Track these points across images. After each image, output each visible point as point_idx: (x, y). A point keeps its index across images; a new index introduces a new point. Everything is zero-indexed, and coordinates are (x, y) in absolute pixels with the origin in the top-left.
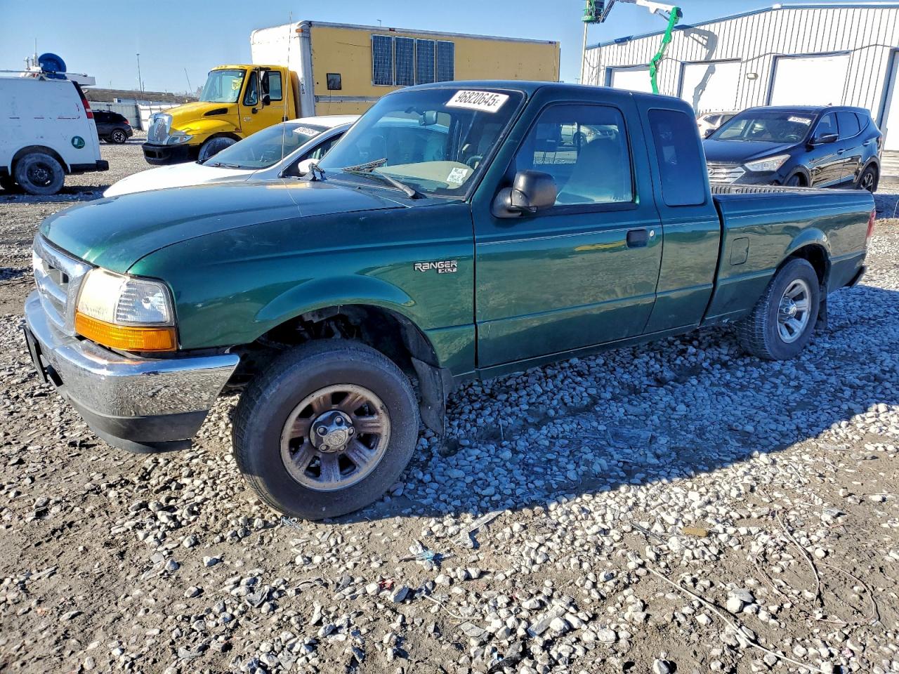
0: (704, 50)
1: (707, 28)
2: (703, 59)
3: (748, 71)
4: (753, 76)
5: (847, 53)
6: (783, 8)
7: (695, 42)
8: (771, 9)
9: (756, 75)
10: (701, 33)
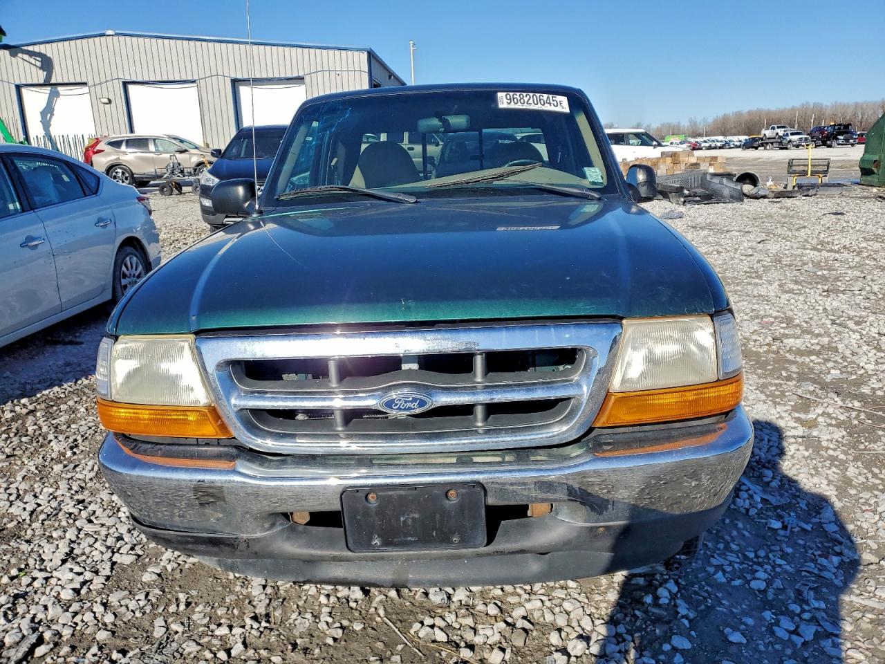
0: (41, 72)
1: (36, 49)
2: (42, 81)
3: (99, 95)
4: (106, 101)
5: (193, 82)
6: (116, 34)
7: (26, 63)
8: (104, 35)
9: (110, 101)
10: (31, 54)
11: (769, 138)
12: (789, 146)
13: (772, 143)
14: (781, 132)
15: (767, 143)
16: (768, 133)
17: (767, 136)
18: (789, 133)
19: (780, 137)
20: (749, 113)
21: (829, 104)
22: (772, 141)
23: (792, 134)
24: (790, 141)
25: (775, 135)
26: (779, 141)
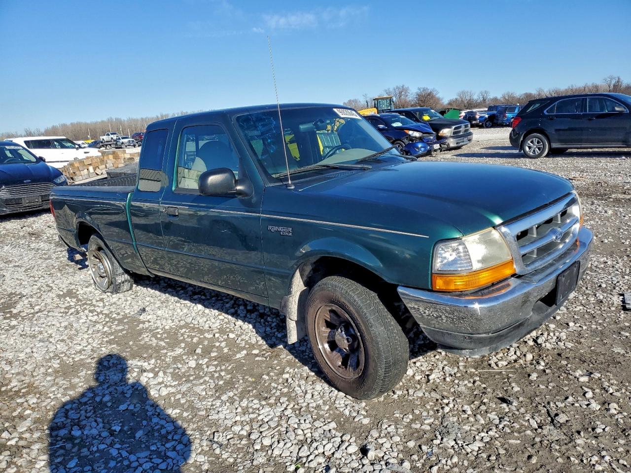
11: (107, 142)
12: (123, 146)
13: (110, 145)
14: (115, 137)
15: (106, 145)
16: (106, 138)
17: (105, 140)
18: (120, 137)
19: (115, 141)
20: (72, 124)
21: (126, 119)
22: (110, 143)
23: (123, 138)
24: (123, 143)
25: (110, 139)
26: (115, 143)
